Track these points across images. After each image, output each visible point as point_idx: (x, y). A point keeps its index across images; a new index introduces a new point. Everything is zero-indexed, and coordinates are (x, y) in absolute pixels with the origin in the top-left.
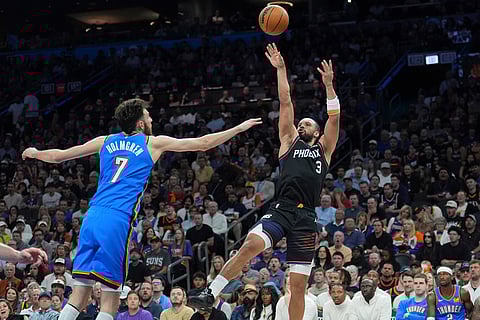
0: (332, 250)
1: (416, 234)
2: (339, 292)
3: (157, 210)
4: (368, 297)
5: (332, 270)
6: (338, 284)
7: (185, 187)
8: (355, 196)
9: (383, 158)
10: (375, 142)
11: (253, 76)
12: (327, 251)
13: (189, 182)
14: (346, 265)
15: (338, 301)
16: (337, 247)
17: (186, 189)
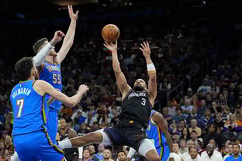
0: (191, 130)
1: (237, 122)
2: (194, 152)
3: (97, 106)
4: (210, 155)
5: (191, 140)
6: (194, 148)
7: (112, 94)
8: (204, 101)
9: (220, 79)
10: (215, 71)
11: (149, 35)
12: (188, 131)
13: (114, 91)
14: (198, 137)
15: (194, 157)
16: (194, 128)
17: (112, 96)
